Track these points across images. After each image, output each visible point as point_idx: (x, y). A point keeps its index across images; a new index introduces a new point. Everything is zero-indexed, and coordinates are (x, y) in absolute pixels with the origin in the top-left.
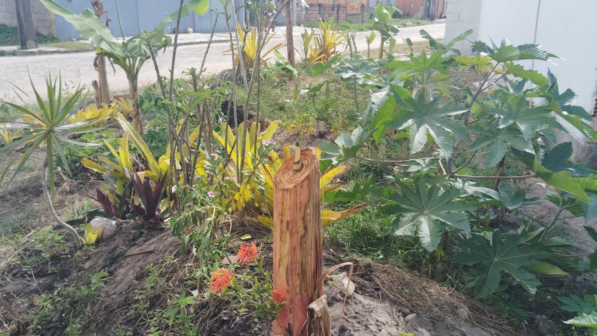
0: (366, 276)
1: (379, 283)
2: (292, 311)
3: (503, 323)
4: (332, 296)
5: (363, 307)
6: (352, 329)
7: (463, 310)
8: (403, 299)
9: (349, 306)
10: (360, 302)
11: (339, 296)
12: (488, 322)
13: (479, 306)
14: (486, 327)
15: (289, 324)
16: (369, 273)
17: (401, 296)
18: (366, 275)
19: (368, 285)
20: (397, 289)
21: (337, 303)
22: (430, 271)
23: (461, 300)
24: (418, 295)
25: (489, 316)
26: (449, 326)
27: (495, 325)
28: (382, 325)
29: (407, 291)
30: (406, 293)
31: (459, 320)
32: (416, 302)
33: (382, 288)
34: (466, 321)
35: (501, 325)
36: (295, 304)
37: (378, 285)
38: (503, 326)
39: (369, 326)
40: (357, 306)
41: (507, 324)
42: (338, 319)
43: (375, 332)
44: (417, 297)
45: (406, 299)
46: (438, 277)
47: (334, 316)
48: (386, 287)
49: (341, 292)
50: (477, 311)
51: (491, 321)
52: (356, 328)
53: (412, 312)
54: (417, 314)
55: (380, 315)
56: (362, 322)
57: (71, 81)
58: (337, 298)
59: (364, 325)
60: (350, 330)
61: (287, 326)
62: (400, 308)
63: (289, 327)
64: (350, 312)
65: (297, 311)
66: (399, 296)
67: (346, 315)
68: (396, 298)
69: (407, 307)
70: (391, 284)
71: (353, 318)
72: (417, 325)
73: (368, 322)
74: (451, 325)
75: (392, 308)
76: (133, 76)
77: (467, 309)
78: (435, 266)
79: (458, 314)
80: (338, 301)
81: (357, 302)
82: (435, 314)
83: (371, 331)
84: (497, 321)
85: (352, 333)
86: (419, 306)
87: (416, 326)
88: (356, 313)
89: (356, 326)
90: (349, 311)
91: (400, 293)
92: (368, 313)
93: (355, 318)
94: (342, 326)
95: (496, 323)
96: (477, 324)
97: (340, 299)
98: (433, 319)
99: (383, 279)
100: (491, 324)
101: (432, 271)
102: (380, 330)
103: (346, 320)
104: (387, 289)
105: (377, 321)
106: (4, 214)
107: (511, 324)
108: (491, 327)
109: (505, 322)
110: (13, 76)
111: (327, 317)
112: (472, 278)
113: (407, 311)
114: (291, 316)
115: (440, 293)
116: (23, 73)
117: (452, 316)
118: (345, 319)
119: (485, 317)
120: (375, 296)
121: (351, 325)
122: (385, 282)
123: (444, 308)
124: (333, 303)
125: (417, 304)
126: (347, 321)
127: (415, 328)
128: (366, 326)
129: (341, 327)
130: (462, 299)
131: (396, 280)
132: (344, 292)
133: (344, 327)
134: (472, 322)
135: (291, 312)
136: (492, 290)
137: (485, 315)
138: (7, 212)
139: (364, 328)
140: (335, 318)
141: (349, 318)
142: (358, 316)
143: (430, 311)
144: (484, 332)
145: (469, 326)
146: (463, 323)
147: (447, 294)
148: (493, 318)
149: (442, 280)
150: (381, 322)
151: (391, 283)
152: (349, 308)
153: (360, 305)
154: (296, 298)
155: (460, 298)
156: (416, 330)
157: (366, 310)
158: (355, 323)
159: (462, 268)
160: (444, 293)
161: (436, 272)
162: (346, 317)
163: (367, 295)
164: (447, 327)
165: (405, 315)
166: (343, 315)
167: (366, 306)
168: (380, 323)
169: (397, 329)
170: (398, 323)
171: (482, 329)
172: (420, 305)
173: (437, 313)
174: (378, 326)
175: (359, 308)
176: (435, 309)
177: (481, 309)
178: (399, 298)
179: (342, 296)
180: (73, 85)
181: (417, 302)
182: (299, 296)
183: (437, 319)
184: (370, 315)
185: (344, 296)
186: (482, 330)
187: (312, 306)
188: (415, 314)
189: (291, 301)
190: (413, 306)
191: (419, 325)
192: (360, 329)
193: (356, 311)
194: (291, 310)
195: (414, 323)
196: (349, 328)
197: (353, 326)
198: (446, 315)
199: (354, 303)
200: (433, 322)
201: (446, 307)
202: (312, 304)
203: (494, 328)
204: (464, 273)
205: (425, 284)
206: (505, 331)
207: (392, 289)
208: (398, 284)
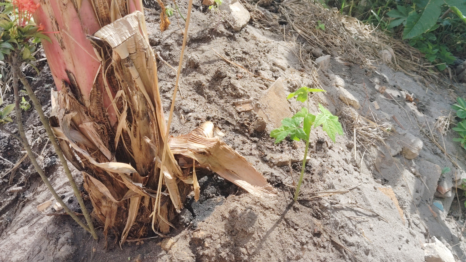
0: (272, 7)
1: (287, 15)
2: (65, 44)
3: (428, 68)
4: (211, 27)
5: (257, 44)
6: (233, 76)
7: (386, 51)
8: (316, 37)
9: (236, 43)
10: (254, 38)
11: (222, 28)
12: (411, 66)
13: (403, 47)
14: (409, 72)
15: (68, 72)
16: (276, 3)
17: (314, 32)
18: (272, 5)
19: (271, 18)
20: (310, 23)
21: (218, 38)
22: (351, 8)
23: (383, 40)
24: (335, 32)
25: (413, 59)
26: (369, 71)
27: (419, 70)
28: (281, 71)
29: (322, 26)
30: (320, 29)
31: (381, 63)
32: (331, 40)
33: (291, 21)
34: (388, 64)
35: (425, 70)
36: (66, 30)
37: (285, 19)
38: (427, 71)
39: (261, 71)
40: (248, 43)
41: (432, 69)
42: (215, 61)
43: (268, 80)
44: (334, 34)
45: (320, 37)
46: (359, 14)
47: (210, 56)
48: (296, 20)
49: (226, 22)
50: (400, 53)
51: (414, 65)
52: (240, 75)
53: (325, 52)
54: (332, 56)
55: (279, 56)
56: (252, 66)
58: (218, 31)
59: (254, 70)
60: (230, 78)
61: (66, 76)
62: (310, 47)
63: (69, 77)
64: (235, 51)
65: (76, 46)
66: (311, 32)
67: (227, 55)
68: (306, 35)
69: (319, 46)
70: (302, 17)
71: (239, 60)
72: (329, 70)
73: (260, 65)
74: (371, 69)
75: (299, 47)
77: (392, 51)
78: (358, 2)
79: (381, 56)
80: (220, 35)
81: (249, 37)
82: (354, 56)
83: (262, 79)
84: (421, 66)
85: (232, 81)
86: (335, 46)
87: (328, 72)
88: (244, 53)
89: (241, 71)
90: (234, 49)
91: (313, 28)
92: (262, 54)
93: (241, 59)
94: (218, 71)
95: (419, 67)
96: (400, 68)
97: (222, 32)
98: (350, 62)
99: (294, 10)
100: (414, 69)
101: (353, 8)
102: (276, 78)
103: (227, 62)
104: (297, 23)
105: (274, 64)
107: (436, 69)
108: (414, 71)
109: (430, 66)
111: (144, 60)
112: (398, 16)
113: (319, 51)
114: (65, 54)
115: (360, 32)
117: (373, 58)
118: (225, 61)
119: (409, 61)
120: (278, 31)
121: (233, 70)
122: (295, 14)
123: (364, 48)
124: (212, 38)
125: (333, 43)
126: (229, 64)
127: (326, 73)
128: (256, 71)
129: (216, 73)
130: (385, 39)
131: (310, 12)
132: (230, 23)
133: (221, 73)
134: (395, 66)
135: (63, 48)
136: (426, 29)
137: (409, 57)
139: (253, 74)
140: (211, 60)
141: (231, 60)
142: (247, 57)
143: (348, 52)
144: (407, 77)
145: (391, 71)
146: (384, 67)
147: (368, 33)
148: (416, 62)
149: (364, 18)
150: (279, 66)
151: (302, 15)
152: (234, 46)
153: (254, 42)
154: (65, 16)
155: (383, 38)
156: (327, 76)
157: (260, 50)
158: (239, 67)
159: (389, 5)
160: (364, 32)
161: (358, 9)
162: (227, 59)
163: (267, 30)
164: (366, 71)
165: (315, 56)
166: (224, 56)
167: (260, 44)
168: (277, 68)
169: (302, 76)
170: (303, 67)
171: (405, 74)
172: (336, 44)
173: (356, 55)
174: (274, 71)
175: (250, 46)
176: (355, 50)
177: (405, 52)
178: (310, 35)
179: (226, 28)
181: (333, 41)
182: (71, 10)
183: (355, 62)
184: (266, 56)
185: (229, 28)
186: (406, 76)
187: (103, 34)
188: (328, 56)
189: (56, 22)
190: (327, 46)
191: (332, 69)
192: (247, 75)
193: (244, 50)
194: (61, 42)
195: (326, 67)
196: (229, 74)
197: (237, 72)
198: (367, 57)
199: (243, 40)
200: (349, 66)
201: (367, 47)
202: (103, 29)
203: (417, 73)
204: (390, 10)
205: (344, 20)
206: (428, 76)
207: (303, 23)
208: (312, 17)
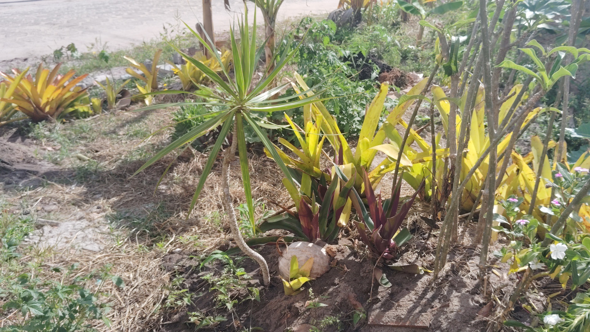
57: (170, 24)
76: (271, 17)
106: (128, 202)
110: (96, 17)
116: (106, 15)
138: (131, 199)
180: (172, 28)
